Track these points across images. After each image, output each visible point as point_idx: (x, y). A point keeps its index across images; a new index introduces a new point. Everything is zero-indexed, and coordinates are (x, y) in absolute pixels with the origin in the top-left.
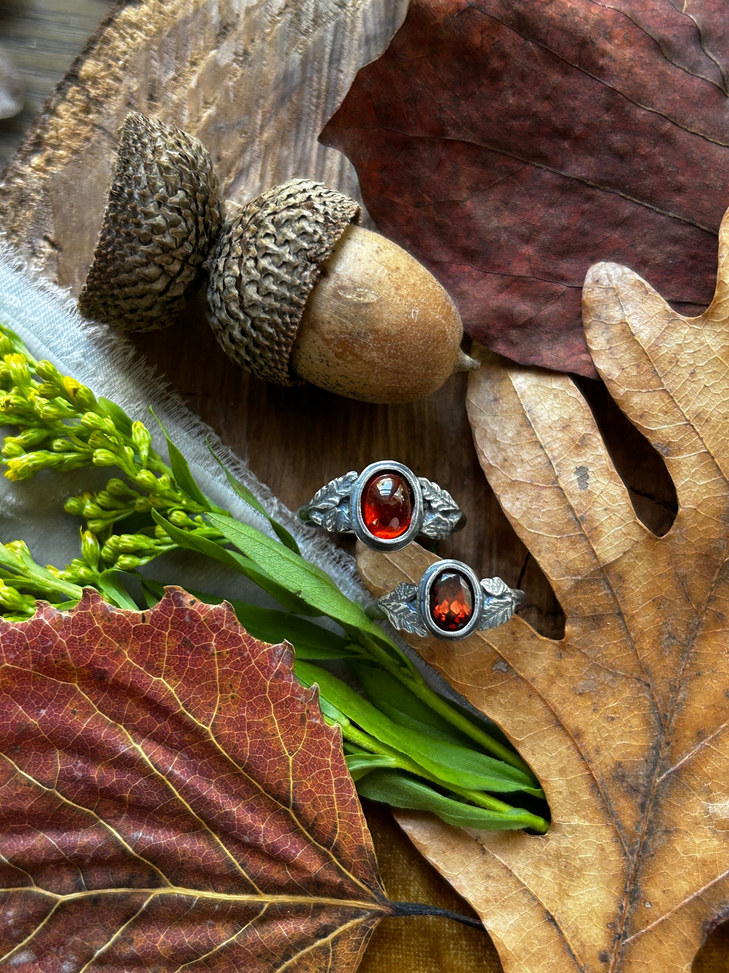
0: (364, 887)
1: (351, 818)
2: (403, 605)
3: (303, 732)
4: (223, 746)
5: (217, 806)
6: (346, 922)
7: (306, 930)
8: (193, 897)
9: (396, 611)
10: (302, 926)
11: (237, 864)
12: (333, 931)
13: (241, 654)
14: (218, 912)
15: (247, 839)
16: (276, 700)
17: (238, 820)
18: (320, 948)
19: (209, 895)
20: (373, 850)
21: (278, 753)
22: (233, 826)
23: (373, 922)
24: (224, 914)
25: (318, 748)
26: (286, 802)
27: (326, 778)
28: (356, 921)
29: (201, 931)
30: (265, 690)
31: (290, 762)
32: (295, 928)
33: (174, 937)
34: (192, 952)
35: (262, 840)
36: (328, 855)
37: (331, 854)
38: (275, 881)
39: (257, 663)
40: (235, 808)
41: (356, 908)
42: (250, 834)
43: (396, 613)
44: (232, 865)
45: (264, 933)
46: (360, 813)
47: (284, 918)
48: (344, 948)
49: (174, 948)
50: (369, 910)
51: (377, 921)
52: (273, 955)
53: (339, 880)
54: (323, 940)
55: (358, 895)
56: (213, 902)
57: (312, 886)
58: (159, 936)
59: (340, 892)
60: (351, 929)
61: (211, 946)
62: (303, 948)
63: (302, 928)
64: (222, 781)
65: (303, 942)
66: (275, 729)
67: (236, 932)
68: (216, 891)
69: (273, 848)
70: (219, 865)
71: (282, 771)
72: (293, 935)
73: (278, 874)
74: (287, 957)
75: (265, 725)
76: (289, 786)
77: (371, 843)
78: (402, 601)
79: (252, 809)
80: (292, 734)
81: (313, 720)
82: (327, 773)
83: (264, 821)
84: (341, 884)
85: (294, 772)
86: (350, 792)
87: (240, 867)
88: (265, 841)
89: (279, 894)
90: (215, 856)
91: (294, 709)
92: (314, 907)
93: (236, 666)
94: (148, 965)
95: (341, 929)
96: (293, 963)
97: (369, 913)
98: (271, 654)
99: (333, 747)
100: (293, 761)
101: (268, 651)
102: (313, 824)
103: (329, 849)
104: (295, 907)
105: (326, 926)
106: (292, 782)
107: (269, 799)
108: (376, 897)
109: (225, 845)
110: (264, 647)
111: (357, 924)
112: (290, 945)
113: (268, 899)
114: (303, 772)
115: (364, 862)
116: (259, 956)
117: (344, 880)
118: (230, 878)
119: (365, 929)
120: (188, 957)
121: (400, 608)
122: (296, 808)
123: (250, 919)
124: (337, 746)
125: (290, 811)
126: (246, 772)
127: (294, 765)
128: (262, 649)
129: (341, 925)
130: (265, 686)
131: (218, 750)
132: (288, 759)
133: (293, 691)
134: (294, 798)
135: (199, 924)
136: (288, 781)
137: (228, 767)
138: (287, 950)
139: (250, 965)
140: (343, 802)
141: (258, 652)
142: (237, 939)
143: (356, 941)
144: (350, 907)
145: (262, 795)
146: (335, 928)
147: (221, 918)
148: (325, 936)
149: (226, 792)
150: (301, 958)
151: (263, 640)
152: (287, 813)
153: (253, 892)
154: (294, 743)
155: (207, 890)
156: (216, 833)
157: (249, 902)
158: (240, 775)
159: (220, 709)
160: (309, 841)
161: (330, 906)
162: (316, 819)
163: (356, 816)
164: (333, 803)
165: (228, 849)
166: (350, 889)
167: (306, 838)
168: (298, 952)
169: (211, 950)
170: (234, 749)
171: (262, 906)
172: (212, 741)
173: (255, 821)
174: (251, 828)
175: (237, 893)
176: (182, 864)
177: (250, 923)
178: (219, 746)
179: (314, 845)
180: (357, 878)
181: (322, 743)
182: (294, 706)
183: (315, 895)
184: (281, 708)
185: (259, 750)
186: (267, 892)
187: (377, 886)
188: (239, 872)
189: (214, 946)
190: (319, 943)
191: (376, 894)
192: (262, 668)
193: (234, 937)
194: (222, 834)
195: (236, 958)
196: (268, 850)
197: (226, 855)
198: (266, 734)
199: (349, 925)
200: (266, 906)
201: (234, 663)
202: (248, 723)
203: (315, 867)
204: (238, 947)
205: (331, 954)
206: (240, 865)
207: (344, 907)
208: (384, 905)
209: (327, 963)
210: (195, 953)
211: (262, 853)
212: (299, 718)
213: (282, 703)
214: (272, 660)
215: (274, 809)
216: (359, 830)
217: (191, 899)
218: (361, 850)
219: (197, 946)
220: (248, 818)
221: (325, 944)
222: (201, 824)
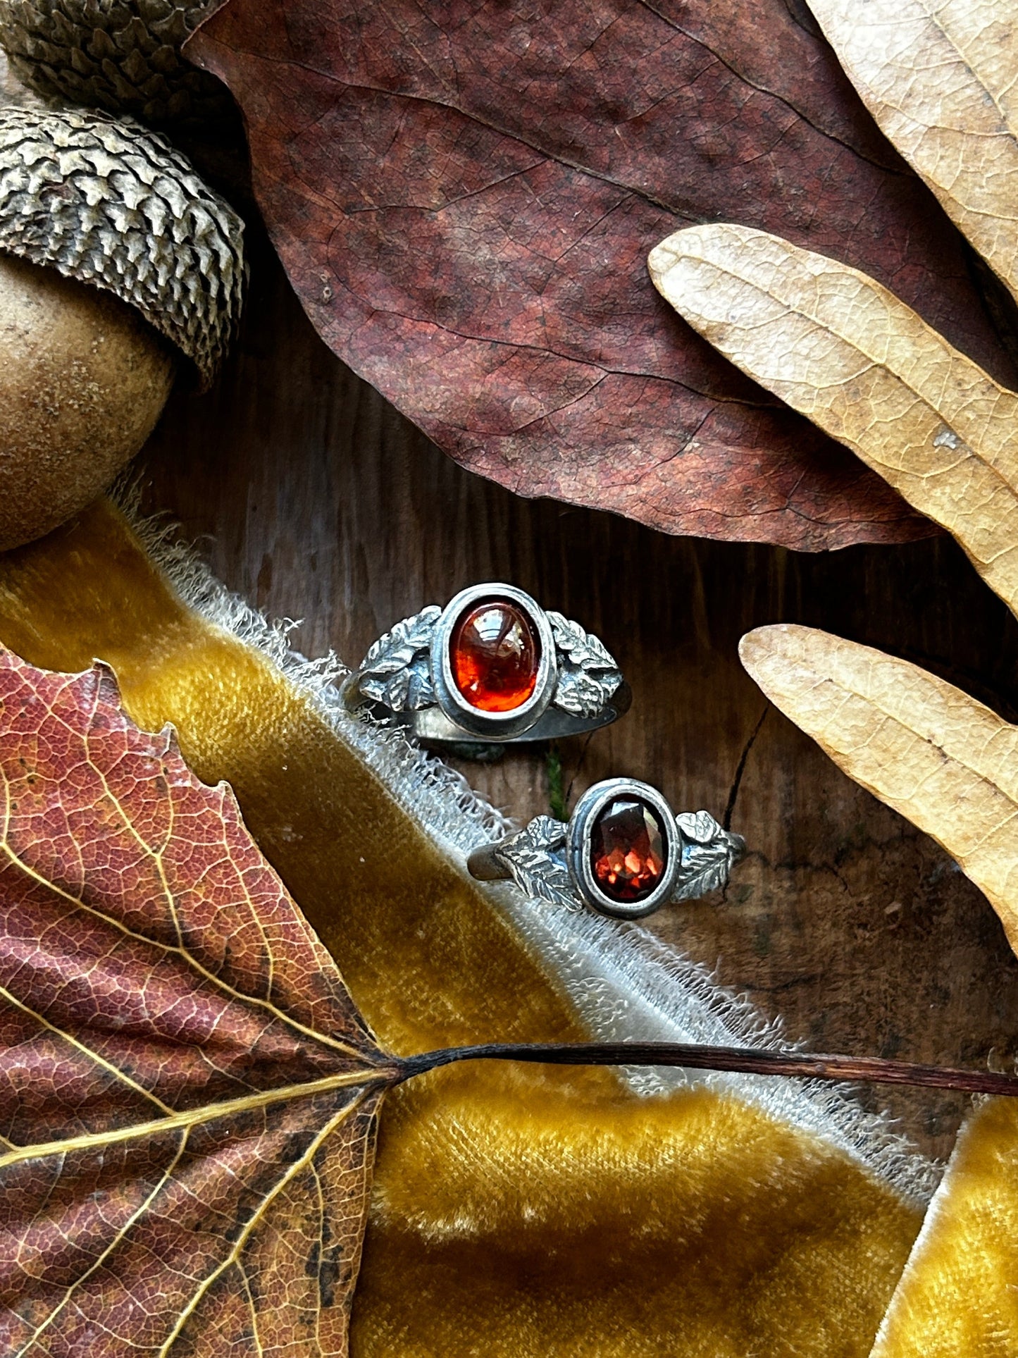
0: (340, 1045)
1: (287, 933)
2: (542, 856)
3: (167, 807)
4: (36, 867)
5: (54, 977)
6: (328, 1120)
7: (265, 1154)
8: (56, 1154)
9: (528, 865)
10: (257, 1150)
11: (115, 1070)
12: (310, 1142)
13: (24, 702)
14: (105, 1170)
15: (120, 1020)
16: (107, 766)
17: (97, 990)
18: (295, 1179)
19: (83, 1141)
20: (339, 976)
21: (134, 855)
22: (91, 1003)
23: (374, 1103)
24: (117, 1169)
25: (199, 828)
26: (170, 938)
27: (226, 875)
28: (345, 1111)
29: (86, 1214)
30: (83, 754)
31: (159, 864)
32: (245, 1157)
33: (42, 1239)
34: (78, 1254)
35: (146, 1014)
36: (267, 1010)
37: (270, 1006)
38: (189, 1081)
39: (56, 709)
40: (87, 974)
41: (338, 1088)
42: (123, 1009)
43: (530, 869)
44: (108, 1076)
45: (194, 1183)
46: (301, 920)
47: (223, 1146)
48: (336, 1166)
49: (46, 1258)
50: (361, 1085)
51: (379, 1099)
52: (220, 1217)
53: (296, 1047)
54: (298, 1164)
55: (338, 1063)
56: (92, 1151)
57: (253, 1073)
58: (16, 1244)
59: (302, 1069)
60: (339, 1127)
61: (110, 1233)
62: (268, 1189)
63: (256, 1153)
64: (52, 934)
65: (265, 1176)
66: (118, 816)
67: (147, 1196)
68: (93, 1131)
69: (167, 1022)
70: (85, 1082)
71: (148, 882)
72: (245, 1169)
73: (189, 1068)
74: (246, 1214)
75: (100, 813)
76: (167, 906)
77: (334, 966)
78: (539, 848)
79: (117, 970)
80: (148, 816)
81: (179, 783)
82: (226, 864)
83: (142, 985)
84: (301, 1053)
85: (169, 880)
86: (273, 889)
87: (121, 1076)
88: (152, 1015)
89: (203, 1105)
90: (74, 1069)
91: (141, 772)
92: (268, 1113)
93: (21, 723)
94: (11, 1306)
95: (323, 1133)
96: (259, 1221)
97: (361, 1090)
98: (76, 690)
99: (224, 821)
100: (163, 861)
101: (70, 686)
102: (226, 962)
103: (264, 999)
104: (237, 1120)
105: (296, 1136)
106: (170, 897)
107: (141, 942)
108: (365, 1057)
109: (88, 1046)
110: (62, 681)
111: (348, 1116)
112: (245, 1191)
113: (185, 1120)
114: (184, 876)
115: (329, 1001)
116: (197, 1227)
117: (305, 1045)
118: (110, 1100)
119: (362, 1120)
120: (76, 1268)
121: (535, 862)
122: (190, 942)
123: (166, 1168)
124: (232, 817)
125: (181, 950)
126: (88, 904)
127: (166, 868)
128: (58, 684)
129: (320, 1128)
130: (81, 747)
131: (30, 877)
132: (154, 861)
133: (131, 742)
134: (181, 923)
135: (81, 1203)
136: (165, 898)
137: (55, 905)
138: (242, 1199)
139: (187, 1250)
140: (266, 909)
141: (53, 691)
142: (151, 1206)
143: (354, 1147)
144: (328, 1092)
145: (129, 940)
146: (313, 1136)
147: (116, 1180)
148: (299, 1156)
149: (65, 953)
150: (270, 1209)
151: (57, 671)
152: (177, 958)
153: (159, 1115)
154: (156, 830)
155: (76, 1135)
156: (67, 1032)
157: (155, 1135)
158: (80, 913)
159: (14, 807)
160: (229, 997)
161: (295, 1100)
162: (228, 950)
163: (294, 926)
164: (250, 914)
165: (95, 1050)
166: (319, 1058)
167: (222, 992)
168: (262, 1198)
169: (111, 1240)
170: (53, 869)
171: (178, 1136)
172: (14, 865)
173: (127, 987)
174: (122, 999)
175: (129, 1123)
176: (22, 1100)
177: (167, 1175)
178: (29, 870)
179: (240, 1001)
180: (325, 1034)
181: (203, 818)
182: (139, 767)
183: (263, 1090)
184: (119, 776)
185: (100, 859)
186: (179, 1108)
187: (363, 1037)
188: (122, 1083)
189: (115, 1232)
190: (292, 1171)
191: (364, 1051)
192: (67, 716)
193: (146, 1206)
194: (76, 1028)
195: (160, 1242)
196: (162, 1030)
197: (93, 1061)
198: (105, 829)
199: (334, 1121)
200: (186, 1133)
201: (16, 721)
202: (69, 817)
203: (249, 1034)
204: (157, 1220)
205: (318, 1184)
206: (121, 1071)
207: (319, 1094)
208: (383, 1066)
209: (316, 1205)
210: (86, 1255)
211: (156, 1041)
212: (153, 786)
213: (117, 768)
214: (81, 700)
215: (155, 958)
216: (304, 948)
217: (53, 1158)
218: (318, 981)
219: (84, 1239)
220: (114, 984)
221: (304, 1169)
222: (38, 1022)
